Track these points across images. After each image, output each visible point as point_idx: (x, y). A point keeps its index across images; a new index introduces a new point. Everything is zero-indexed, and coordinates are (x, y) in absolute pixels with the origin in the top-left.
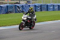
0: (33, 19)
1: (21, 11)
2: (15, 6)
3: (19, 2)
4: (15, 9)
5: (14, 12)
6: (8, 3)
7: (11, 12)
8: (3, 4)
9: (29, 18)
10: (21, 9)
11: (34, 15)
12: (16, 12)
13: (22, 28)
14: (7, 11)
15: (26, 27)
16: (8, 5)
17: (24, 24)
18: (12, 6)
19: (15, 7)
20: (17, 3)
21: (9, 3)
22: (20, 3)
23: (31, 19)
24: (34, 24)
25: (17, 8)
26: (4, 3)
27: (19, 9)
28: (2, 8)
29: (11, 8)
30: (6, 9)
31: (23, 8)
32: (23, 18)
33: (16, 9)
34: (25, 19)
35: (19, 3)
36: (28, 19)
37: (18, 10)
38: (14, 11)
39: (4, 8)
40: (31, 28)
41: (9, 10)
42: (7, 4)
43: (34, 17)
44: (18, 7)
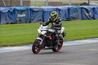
0: (59, 34)
1: (92, 16)
2: (82, 8)
3: (89, 2)
4: (81, 13)
5: (79, 19)
6: (70, 4)
7: (74, 18)
8: (61, 5)
9: (50, 32)
10: (90, 14)
11: (60, 26)
12: (83, 19)
13: (39, 50)
14: (67, 17)
15: (46, 47)
16: (70, 6)
17: (41, 43)
18: (76, 9)
19: (81, 10)
20: (85, 4)
21: (72, 4)
22: (90, 4)
23: (54, 34)
24: (62, 43)
25: (85, 12)
26: (63, 3)
27: (87, 14)
28: (61, 12)
29: (75, 12)
30: (67, 13)
31: (94, 11)
32: (39, 31)
33: (83, 13)
34: (43, 33)
35: (88, 4)
36: (48, 33)
37: (86, 16)
38: (80, 17)
39: (64, 12)
40: (55, 51)
41: (72, 16)
42: (68, 5)
43: (60, 29)
44: (87, 10)
